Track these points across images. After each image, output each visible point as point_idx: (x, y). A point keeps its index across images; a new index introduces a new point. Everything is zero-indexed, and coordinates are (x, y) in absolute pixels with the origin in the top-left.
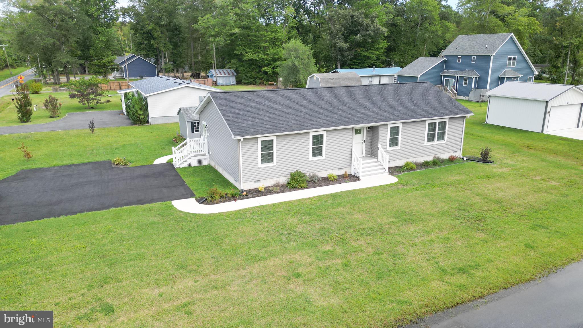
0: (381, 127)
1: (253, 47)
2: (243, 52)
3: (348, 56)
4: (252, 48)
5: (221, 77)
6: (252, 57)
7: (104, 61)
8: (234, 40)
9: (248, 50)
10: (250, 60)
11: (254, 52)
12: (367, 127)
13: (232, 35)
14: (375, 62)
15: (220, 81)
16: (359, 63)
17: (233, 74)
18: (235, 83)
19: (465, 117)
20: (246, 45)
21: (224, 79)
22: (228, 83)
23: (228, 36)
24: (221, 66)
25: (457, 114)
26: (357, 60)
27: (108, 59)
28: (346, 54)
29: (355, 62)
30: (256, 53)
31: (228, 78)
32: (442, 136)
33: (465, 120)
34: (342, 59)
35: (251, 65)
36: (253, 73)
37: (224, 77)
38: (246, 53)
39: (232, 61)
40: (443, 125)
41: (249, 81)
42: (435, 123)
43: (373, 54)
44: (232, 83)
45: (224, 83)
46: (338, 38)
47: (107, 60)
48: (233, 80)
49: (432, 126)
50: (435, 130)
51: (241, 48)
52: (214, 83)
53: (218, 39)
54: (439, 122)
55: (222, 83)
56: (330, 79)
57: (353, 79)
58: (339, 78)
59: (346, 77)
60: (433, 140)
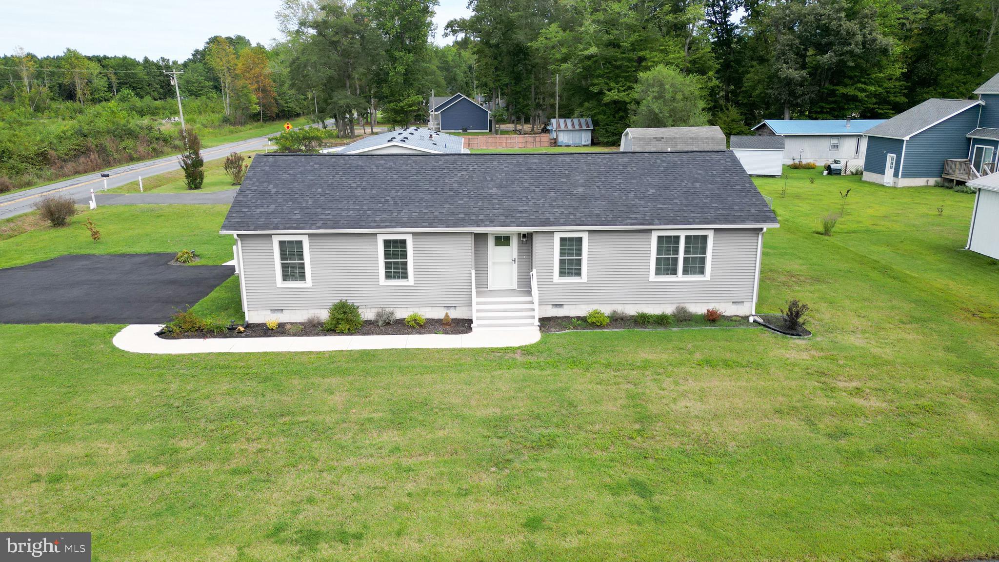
0: (537, 235)
1: (623, 79)
2: (605, 88)
3: (804, 94)
4: (621, 81)
5: (565, 132)
6: (616, 97)
7: (402, 104)
8: (590, 67)
9: (612, 84)
10: (615, 102)
11: (621, 89)
12: (519, 234)
13: (589, 58)
14: (879, 108)
15: (563, 138)
16: (832, 109)
17: (588, 126)
18: (589, 142)
19: (761, 229)
20: (611, 75)
21: (572, 134)
22: (577, 141)
23: (581, 61)
24: (566, 113)
25: (743, 222)
26: (829, 104)
27: (409, 101)
28: (799, 90)
29: (823, 107)
30: (627, 90)
31: (577, 134)
32: (696, 265)
33: (760, 237)
34: (792, 101)
35: (617, 112)
36: (619, 125)
37: (571, 132)
38: (609, 90)
39: (586, 104)
40: (697, 244)
41: (611, 139)
42: (677, 238)
43: (864, 90)
44: (583, 143)
45: (571, 143)
46: (785, 59)
47: (405, 102)
48: (586, 138)
49: (668, 244)
50: (676, 252)
51: (601, 80)
52: (553, 141)
53: (564, 66)
54: (687, 237)
55: (566, 141)
56: (655, 140)
57: (707, 140)
58: (675, 138)
59: (693, 136)
60: (674, 272)
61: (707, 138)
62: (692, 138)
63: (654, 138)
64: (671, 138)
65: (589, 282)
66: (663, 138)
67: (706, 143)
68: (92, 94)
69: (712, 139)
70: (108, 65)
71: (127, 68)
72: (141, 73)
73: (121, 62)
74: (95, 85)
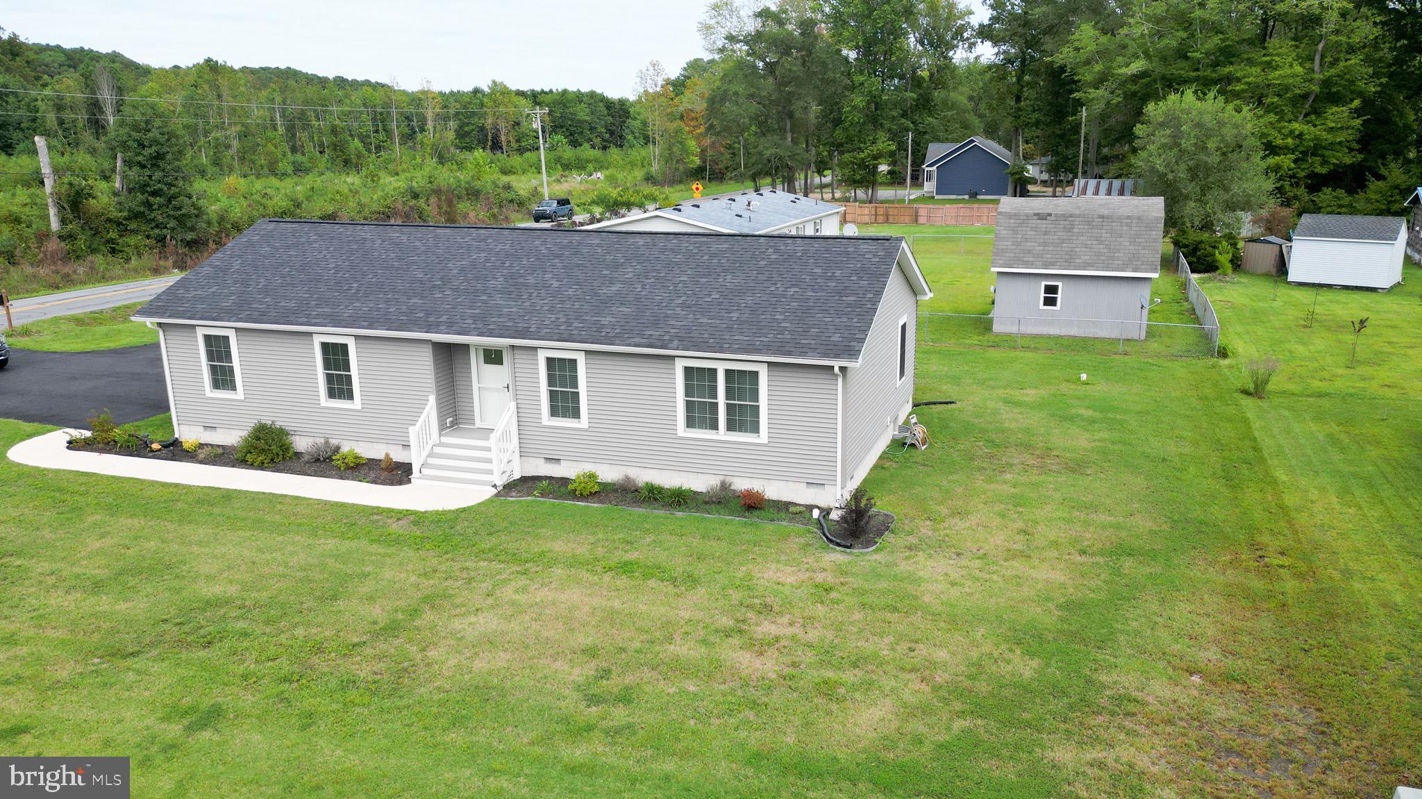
0: (517, 352)
27: (873, 151)
32: (744, 418)
40: (742, 383)
42: (713, 373)
49: (699, 380)
50: (713, 394)
54: (727, 372)
56: (1037, 217)
57: (1128, 221)
58: (1071, 216)
59: (1106, 212)
60: (714, 426)
61: (1128, 217)
62: (1102, 217)
63: (1035, 214)
64: (1063, 216)
65: (591, 429)
66: (1050, 215)
67: (1127, 225)
68: (518, 141)
69: (1139, 218)
70: (543, 102)
71: (565, 106)
72: (582, 113)
73: (558, 98)
74: (523, 129)
